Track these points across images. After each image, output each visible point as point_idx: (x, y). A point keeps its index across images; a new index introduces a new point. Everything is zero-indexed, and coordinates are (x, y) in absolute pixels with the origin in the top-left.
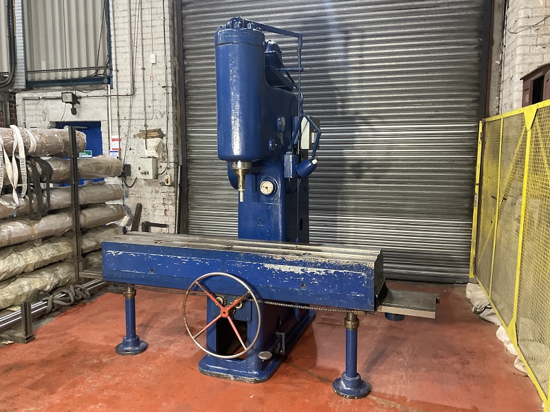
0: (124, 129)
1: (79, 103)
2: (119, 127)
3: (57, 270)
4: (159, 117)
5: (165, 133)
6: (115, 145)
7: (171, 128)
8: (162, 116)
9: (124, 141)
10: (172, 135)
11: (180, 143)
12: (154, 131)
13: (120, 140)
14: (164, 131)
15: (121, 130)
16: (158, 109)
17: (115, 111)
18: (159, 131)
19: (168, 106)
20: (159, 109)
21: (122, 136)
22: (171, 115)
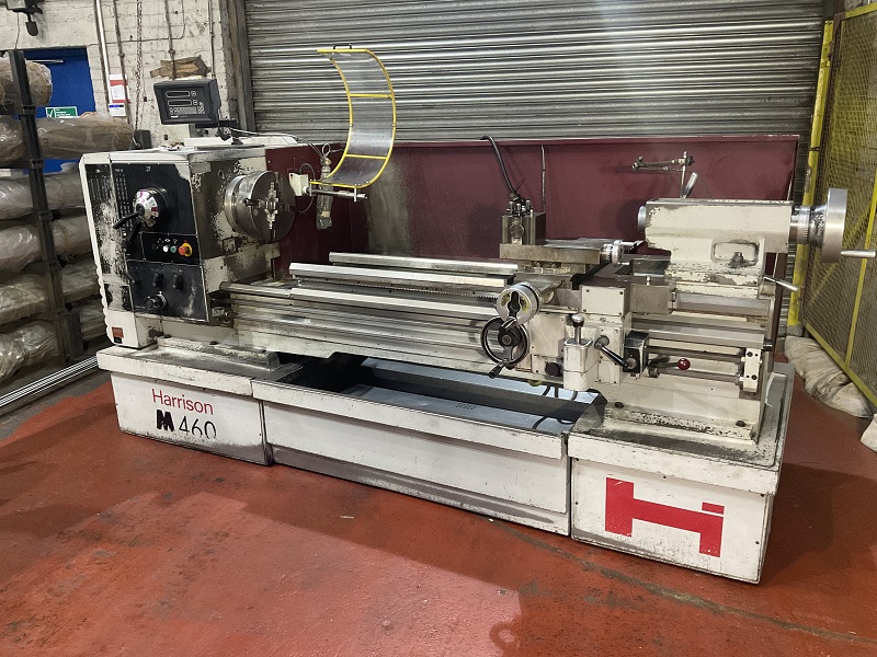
0: (131, 60)
1: (41, 12)
2: (122, 57)
3: (20, 336)
4: (196, 32)
5: (209, 65)
6: (117, 93)
7: (220, 55)
8: (202, 30)
9: (132, 85)
10: (224, 69)
11: (240, 84)
12: (189, 61)
13: (125, 83)
14: (208, 61)
15: (126, 63)
16: (192, 16)
17: (111, 24)
18: (198, 61)
19: (211, 10)
20: (195, 16)
21: (130, 74)
22: (218, 28)
